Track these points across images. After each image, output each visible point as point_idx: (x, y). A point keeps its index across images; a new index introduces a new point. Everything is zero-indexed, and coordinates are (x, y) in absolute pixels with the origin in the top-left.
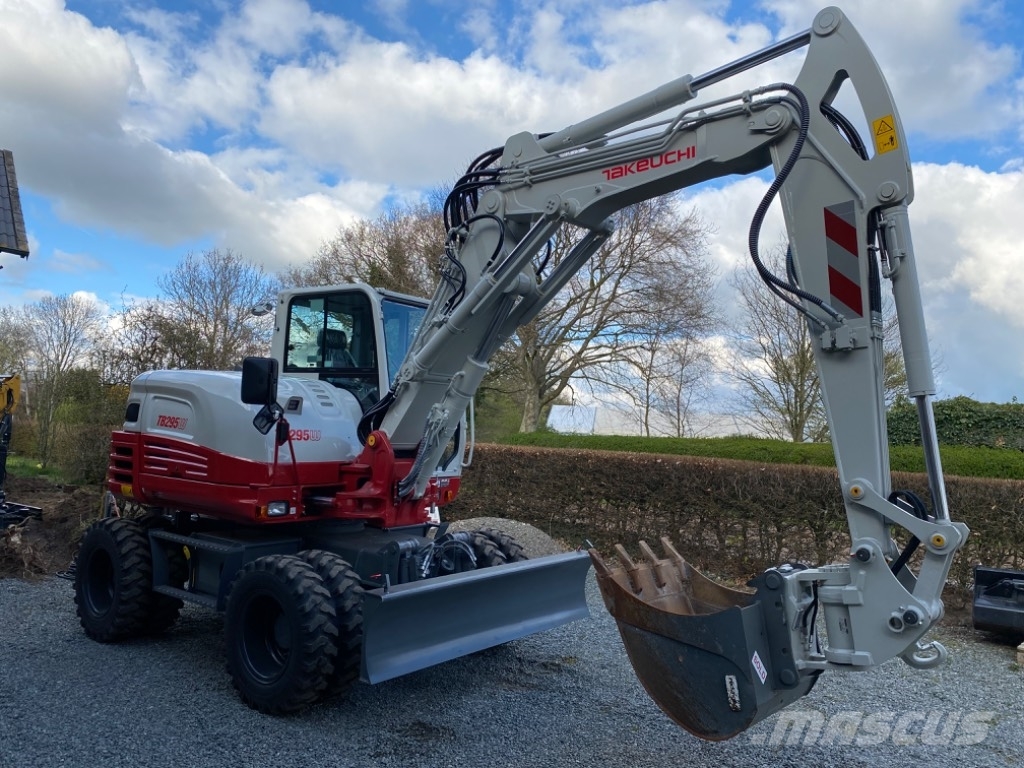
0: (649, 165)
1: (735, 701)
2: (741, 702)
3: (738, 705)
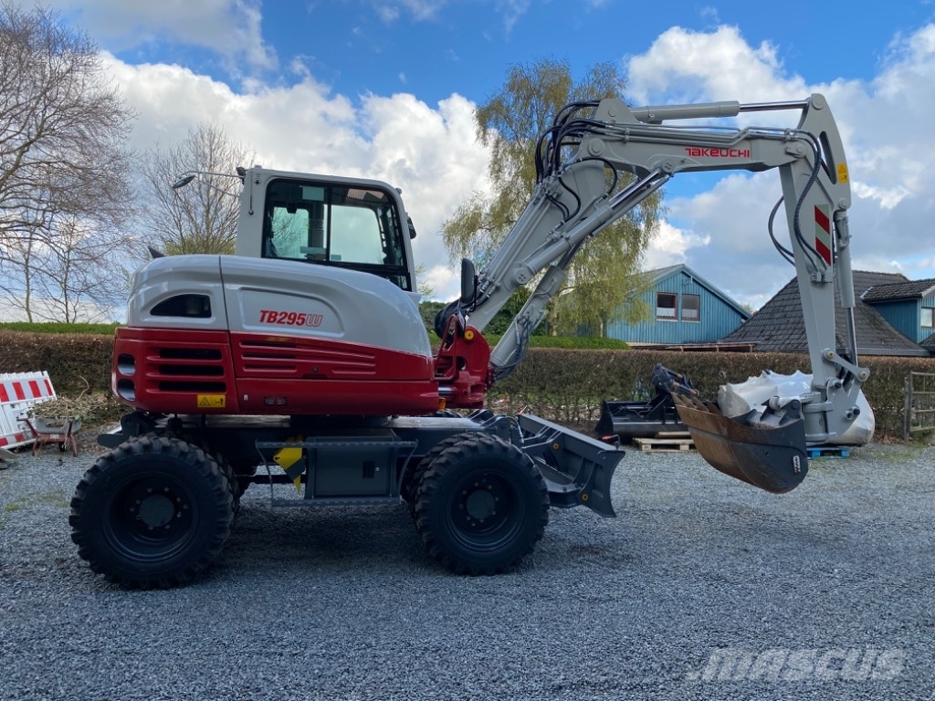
0: (719, 154)
2: (800, 469)
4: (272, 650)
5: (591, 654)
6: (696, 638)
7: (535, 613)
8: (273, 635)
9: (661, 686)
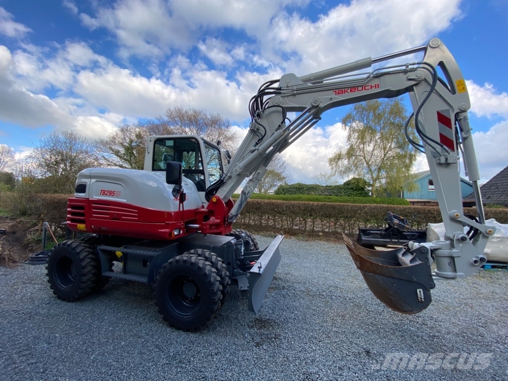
0: (356, 90)
1: (421, 299)
2: (424, 299)
3: (423, 300)
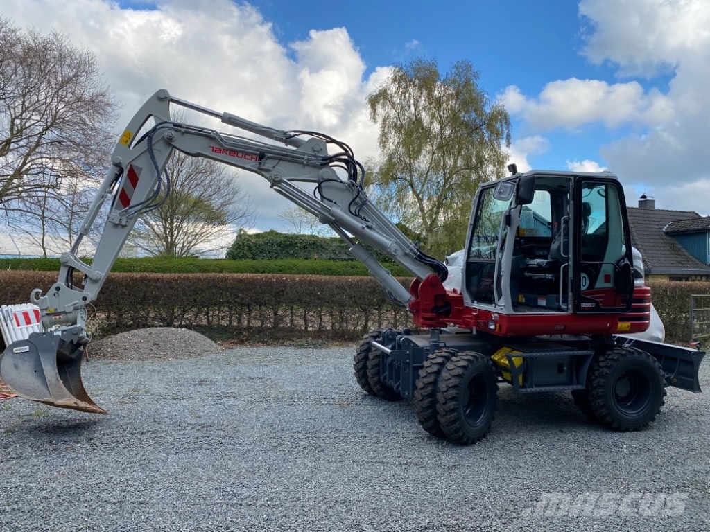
4: (235, 502)
5: (448, 505)
6: (521, 495)
7: (410, 476)
8: (235, 491)
9: (494, 528)
